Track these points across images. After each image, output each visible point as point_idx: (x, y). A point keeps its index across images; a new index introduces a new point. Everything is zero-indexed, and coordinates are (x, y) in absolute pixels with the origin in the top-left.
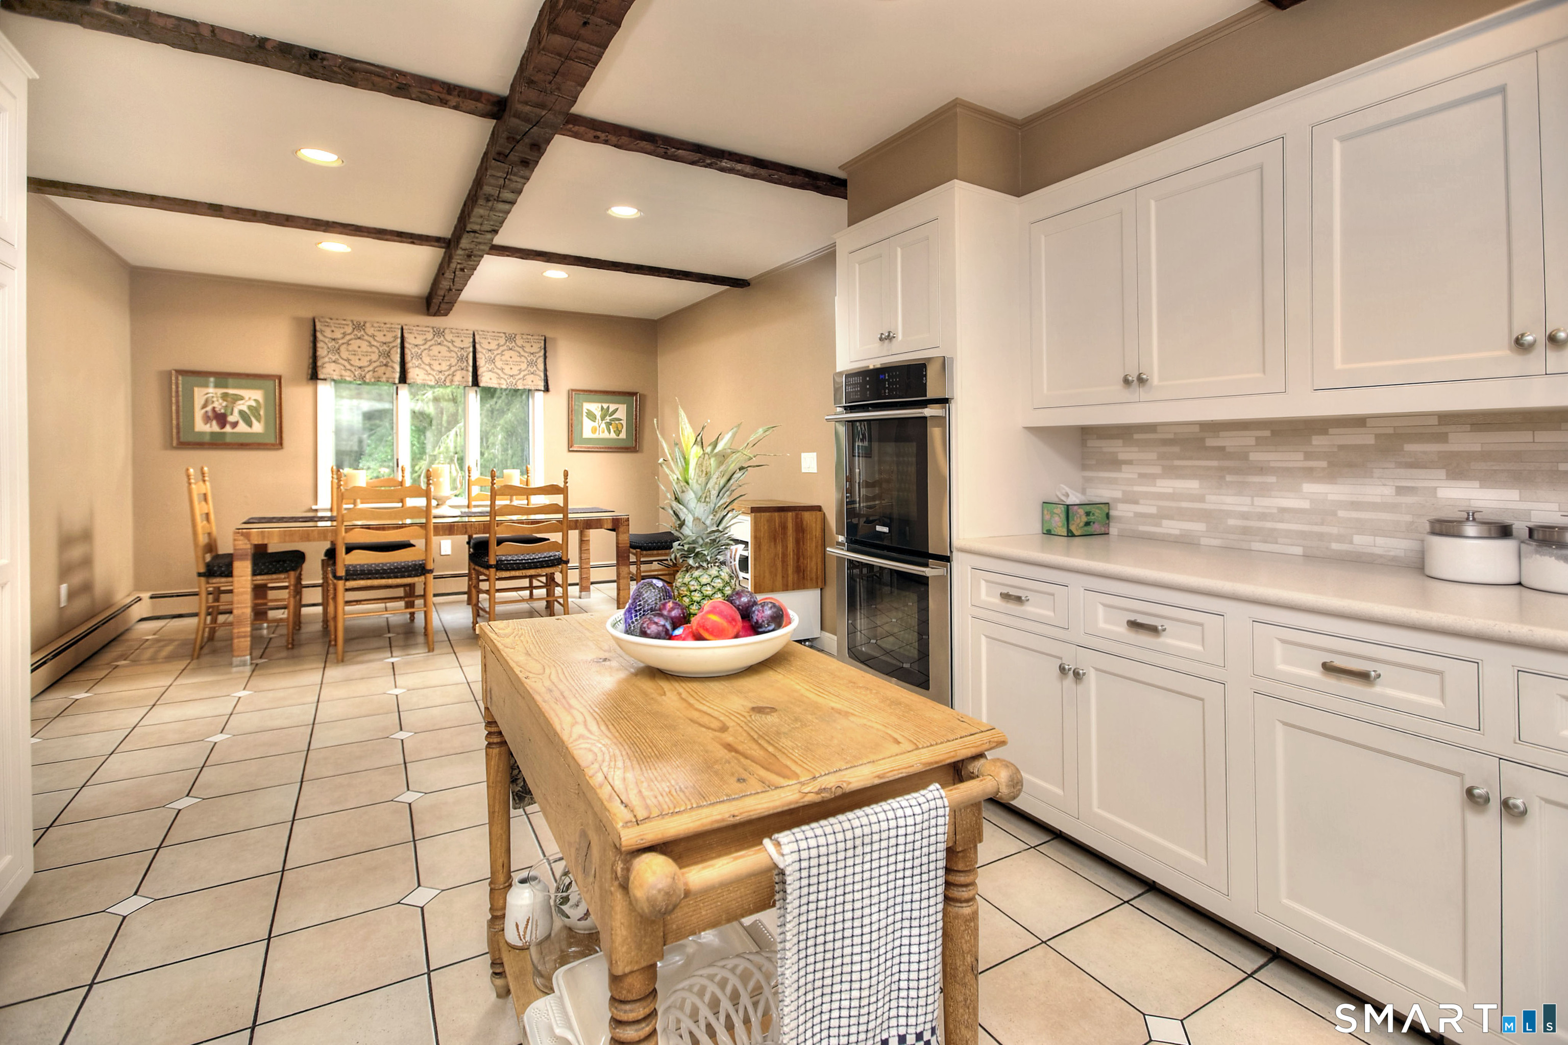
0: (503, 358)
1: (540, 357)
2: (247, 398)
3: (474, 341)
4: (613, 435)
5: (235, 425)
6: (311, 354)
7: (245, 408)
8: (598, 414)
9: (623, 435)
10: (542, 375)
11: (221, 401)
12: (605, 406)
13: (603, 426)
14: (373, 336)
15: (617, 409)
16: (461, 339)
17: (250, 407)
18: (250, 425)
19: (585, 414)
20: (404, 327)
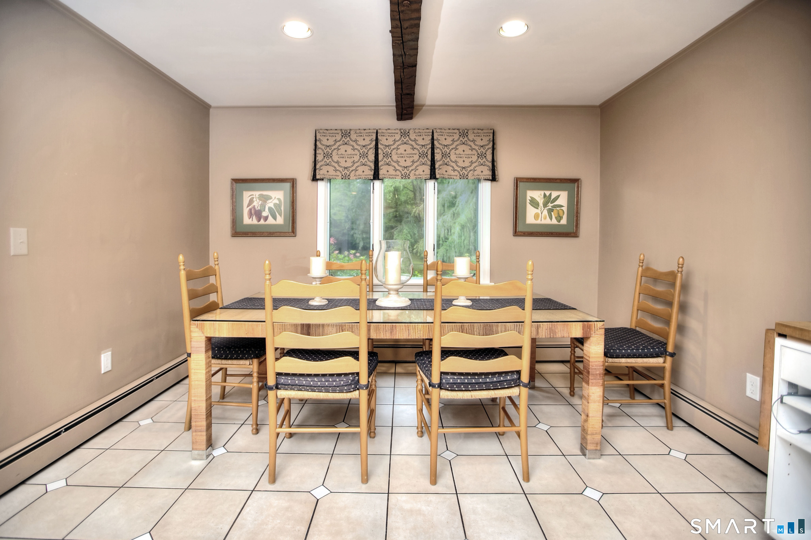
0: (457, 152)
1: (488, 149)
2: (273, 198)
3: (433, 139)
4: (554, 221)
5: (266, 218)
6: (313, 160)
7: (271, 205)
8: (541, 201)
9: (564, 221)
10: (490, 164)
11: (258, 200)
12: (548, 193)
13: (545, 212)
14: (356, 141)
15: (558, 196)
16: (422, 137)
17: (275, 205)
18: (275, 218)
19: (528, 201)
20: (379, 131)
